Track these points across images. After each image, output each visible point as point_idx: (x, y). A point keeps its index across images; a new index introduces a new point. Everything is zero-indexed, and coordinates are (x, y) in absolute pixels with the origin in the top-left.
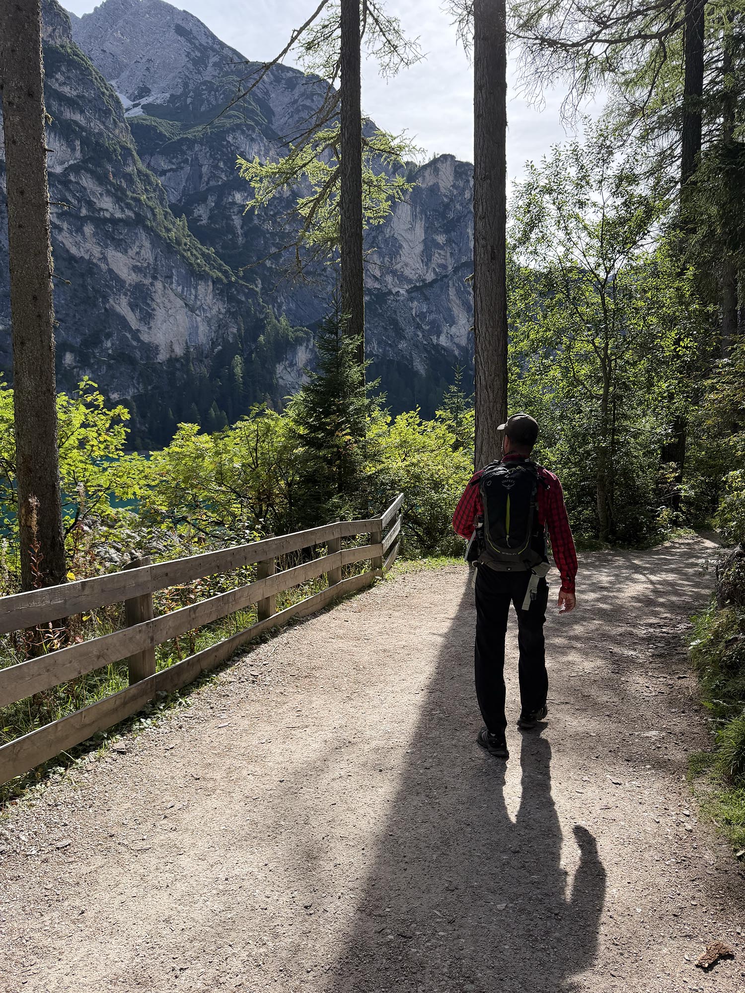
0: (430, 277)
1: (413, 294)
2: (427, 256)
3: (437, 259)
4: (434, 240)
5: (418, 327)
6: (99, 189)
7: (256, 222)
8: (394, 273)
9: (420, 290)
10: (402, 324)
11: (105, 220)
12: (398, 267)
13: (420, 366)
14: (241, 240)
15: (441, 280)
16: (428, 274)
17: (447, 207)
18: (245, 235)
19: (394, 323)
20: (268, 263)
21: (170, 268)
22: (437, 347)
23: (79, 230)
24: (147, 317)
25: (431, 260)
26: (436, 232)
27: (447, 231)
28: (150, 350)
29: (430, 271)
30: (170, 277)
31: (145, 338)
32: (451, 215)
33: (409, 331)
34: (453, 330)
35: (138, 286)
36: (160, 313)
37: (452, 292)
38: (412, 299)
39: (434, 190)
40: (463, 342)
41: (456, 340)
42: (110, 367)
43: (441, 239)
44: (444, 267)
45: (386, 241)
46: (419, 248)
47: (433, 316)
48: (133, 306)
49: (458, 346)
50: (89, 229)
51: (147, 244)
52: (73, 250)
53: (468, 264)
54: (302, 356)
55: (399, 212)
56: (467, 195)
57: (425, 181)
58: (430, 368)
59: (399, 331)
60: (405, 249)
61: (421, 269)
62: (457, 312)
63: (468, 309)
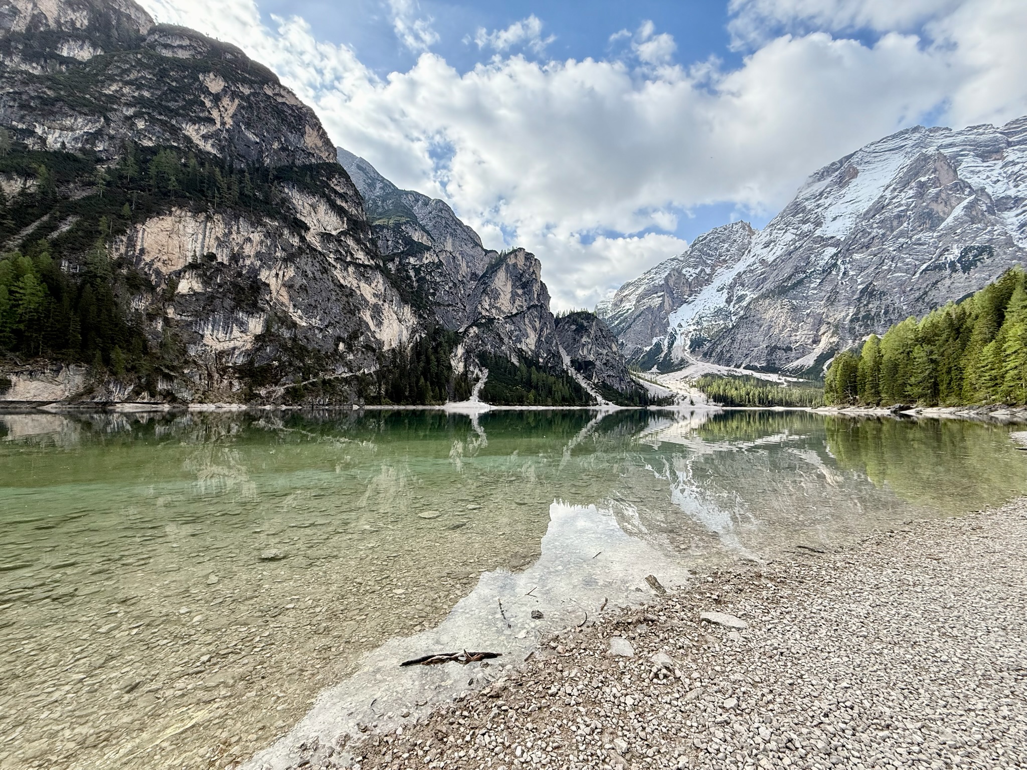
0: (514, 312)
1: (507, 320)
2: (513, 301)
3: (517, 303)
4: (516, 292)
5: (510, 338)
6: (356, 247)
8: (497, 308)
9: (510, 318)
10: (502, 336)
11: (360, 265)
12: (498, 305)
13: (515, 360)
15: (521, 314)
17: (522, 275)
19: (499, 335)
21: (392, 296)
22: (521, 350)
23: (346, 269)
24: (380, 324)
25: (515, 302)
26: (517, 287)
27: (523, 288)
28: (381, 343)
29: (514, 308)
30: (392, 301)
31: (378, 336)
32: (524, 280)
33: (506, 340)
34: (528, 341)
35: (376, 306)
36: (386, 322)
37: (527, 320)
38: (506, 323)
39: (515, 265)
41: (529, 346)
42: (363, 352)
43: (520, 292)
44: (522, 307)
45: (492, 291)
46: (509, 296)
47: (517, 333)
48: (373, 317)
49: (531, 350)
50: (351, 269)
51: (381, 281)
52: (342, 281)
53: (535, 306)
54: (460, 350)
55: (498, 275)
56: (531, 270)
57: (511, 261)
58: (520, 362)
59: (501, 339)
60: (502, 296)
61: (510, 306)
62: (530, 331)
63: (535, 330)
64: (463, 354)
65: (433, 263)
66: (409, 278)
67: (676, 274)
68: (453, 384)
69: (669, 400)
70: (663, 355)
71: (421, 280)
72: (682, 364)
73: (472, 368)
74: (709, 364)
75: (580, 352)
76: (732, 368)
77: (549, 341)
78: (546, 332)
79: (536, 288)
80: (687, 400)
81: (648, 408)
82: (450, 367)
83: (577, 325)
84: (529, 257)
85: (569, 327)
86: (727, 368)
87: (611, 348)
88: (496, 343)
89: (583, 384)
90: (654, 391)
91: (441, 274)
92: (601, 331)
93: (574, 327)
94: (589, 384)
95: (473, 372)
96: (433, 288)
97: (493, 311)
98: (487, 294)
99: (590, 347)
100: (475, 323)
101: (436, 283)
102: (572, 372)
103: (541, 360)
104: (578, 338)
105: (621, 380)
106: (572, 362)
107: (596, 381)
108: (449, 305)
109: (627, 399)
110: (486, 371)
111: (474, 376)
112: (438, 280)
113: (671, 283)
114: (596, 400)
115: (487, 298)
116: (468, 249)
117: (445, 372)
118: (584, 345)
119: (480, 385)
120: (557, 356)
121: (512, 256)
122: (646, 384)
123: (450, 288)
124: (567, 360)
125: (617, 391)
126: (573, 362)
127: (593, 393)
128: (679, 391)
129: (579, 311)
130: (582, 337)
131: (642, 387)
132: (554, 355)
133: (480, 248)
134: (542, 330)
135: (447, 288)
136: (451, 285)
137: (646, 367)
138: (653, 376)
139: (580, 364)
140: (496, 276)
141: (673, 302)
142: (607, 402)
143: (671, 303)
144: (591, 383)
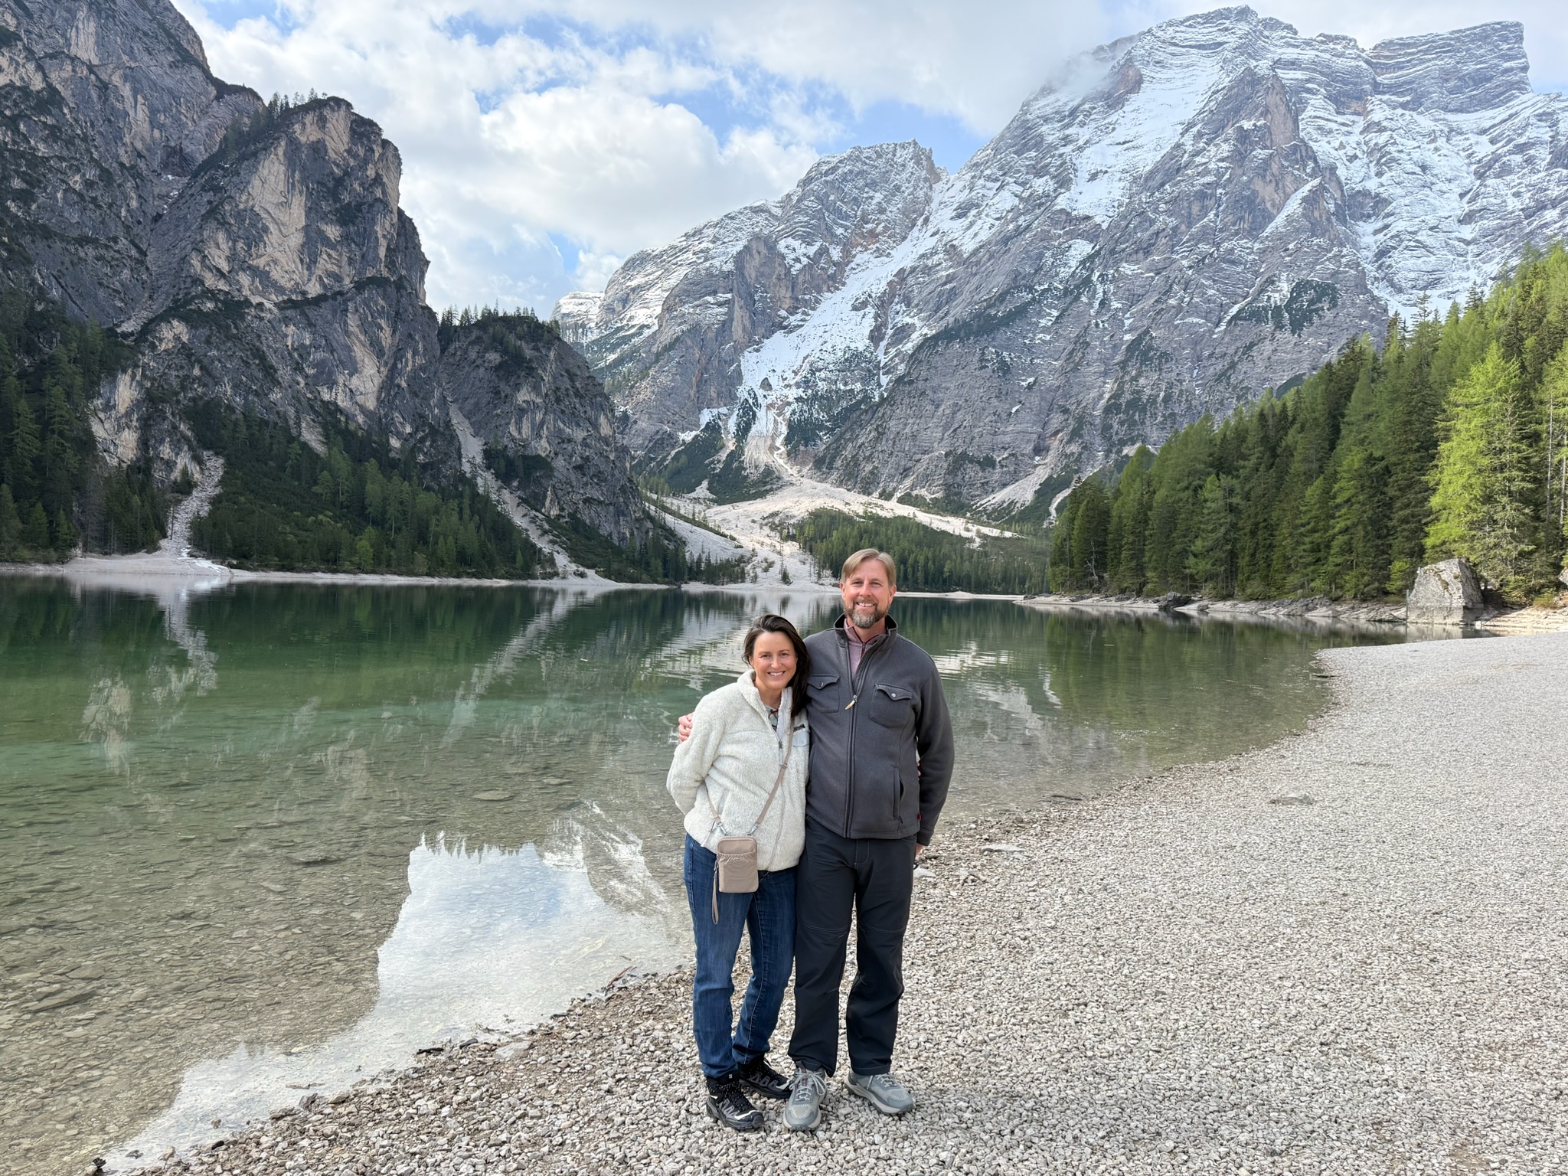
0: (314, 290)
1: (289, 313)
2: (308, 254)
3: (324, 264)
4: (321, 233)
5: (298, 368)
8: (255, 272)
9: (298, 306)
10: (273, 359)
12: (261, 262)
13: (312, 437)
15: (335, 298)
16: (311, 284)
17: (339, 182)
19: (262, 357)
22: (332, 409)
25: (315, 263)
26: (324, 218)
27: (343, 222)
29: (313, 279)
32: (346, 197)
33: (284, 373)
34: (355, 382)
37: (353, 322)
38: (286, 321)
39: (318, 149)
40: (371, 404)
41: (360, 399)
43: (333, 232)
44: (338, 278)
45: (240, 215)
46: (296, 240)
47: (319, 355)
49: (363, 410)
53: (378, 282)
54: (125, 392)
55: (264, 171)
56: (371, 172)
57: (307, 132)
58: (327, 441)
59: (269, 371)
60: (274, 236)
61: (299, 273)
62: (362, 354)
63: (380, 353)
64: (136, 405)
65: (25, 90)
67: (764, 251)
68: (97, 498)
69: (734, 569)
70: (723, 456)
72: (767, 483)
73: (166, 451)
74: (828, 486)
75: (512, 429)
76: (874, 498)
77: (419, 387)
78: (411, 362)
79: (383, 228)
80: (775, 571)
81: (685, 587)
82: (87, 444)
83: (505, 352)
84: (364, 130)
85: (481, 355)
86: (864, 499)
87: (595, 426)
88: (252, 378)
89: (519, 519)
90: (700, 544)
91: (54, 134)
92: (572, 377)
93: (494, 357)
94: (533, 520)
95: (170, 465)
96: (23, 177)
97: (244, 279)
98: (223, 224)
99: (539, 417)
100: (178, 310)
101: (34, 161)
102: (486, 482)
103: (395, 443)
104: (505, 389)
105: (620, 513)
106: (488, 454)
107: (554, 512)
108: (83, 241)
109: (634, 563)
110: (216, 465)
111: (176, 475)
112: (42, 150)
113: (751, 272)
114: (552, 562)
115: (221, 237)
116: (157, 66)
117: (71, 459)
118: (522, 411)
119: (195, 505)
120: (443, 434)
121: (309, 118)
122: (682, 528)
123: (89, 184)
124: (472, 448)
125: (607, 542)
126: (491, 456)
127: (544, 545)
128: (758, 547)
129: (511, 312)
130: (517, 387)
131: (671, 534)
132: (434, 432)
133: (197, 73)
134: (399, 354)
135: (76, 181)
136: (91, 174)
137: (681, 481)
138: (699, 508)
139: (510, 463)
140: (253, 170)
141: (753, 323)
142: (581, 569)
143: (747, 323)
144: (541, 516)
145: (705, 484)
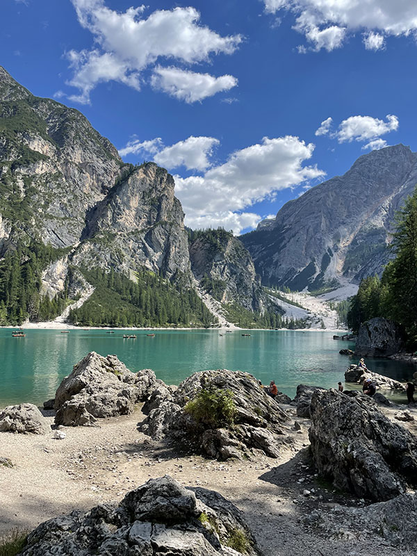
0: (140, 228)
1: (131, 236)
3: (144, 219)
4: (143, 208)
5: (133, 255)
7: (33, 185)
8: (119, 223)
9: (135, 234)
12: (121, 220)
14: (23, 195)
15: (148, 230)
17: (151, 190)
18: (25, 192)
19: (119, 252)
20: (40, 210)
25: (141, 218)
26: (145, 203)
29: (140, 225)
32: (153, 195)
37: (153, 237)
38: (130, 239)
39: (143, 180)
43: (147, 208)
44: (149, 223)
46: (135, 211)
49: (156, 268)
53: (163, 223)
54: (60, 267)
55: (124, 190)
56: (163, 186)
57: (140, 175)
58: (140, 278)
59: (121, 256)
60: (127, 211)
61: (135, 223)
63: (163, 248)
64: (64, 271)
66: (16, 188)
69: (302, 323)
70: (317, 274)
71: (30, 192)
72: (334, 284)
73: (73, 286)
77: (177, 259)
78: (173, 250)
79: (167, 204)
80: (320, 323)
82: (38, 284)
83: (211, 244)
84: (161, 172)
85: (203, 245)
87: (246, 268)
89: (209, 304)
90: (291, 312)
92: (237, 250)
93: (208, 245)
94: (215, 305)
96: (45, 200)
98: (110, 208)
100: (91, 239)
101: (51, 195)
102: (200, 291)
104: (211, 256)
107: (226, 301)
108: (64, 219)
110: (91, 290)
114: (217, 321)
115: (109, 213)
117: (30, 290)
118: (216, 264)
119: (77, 304)
121: (140, 171)
122: (285, 306)
126: (203, 282)
127: (216, 314)
128: (318, 314)
129: (216, 229)
130: (215, 256)
131: (279, 308)
132: (181, 274)
134: (169, 247)
137: (296, 288)
138: (301, 297)
139: (210, 284)
140: (120, 190)
141: (330, 223)
142: (228, 323)
143: (328, 223)
144: (219, 303)
145: (307, 288)
